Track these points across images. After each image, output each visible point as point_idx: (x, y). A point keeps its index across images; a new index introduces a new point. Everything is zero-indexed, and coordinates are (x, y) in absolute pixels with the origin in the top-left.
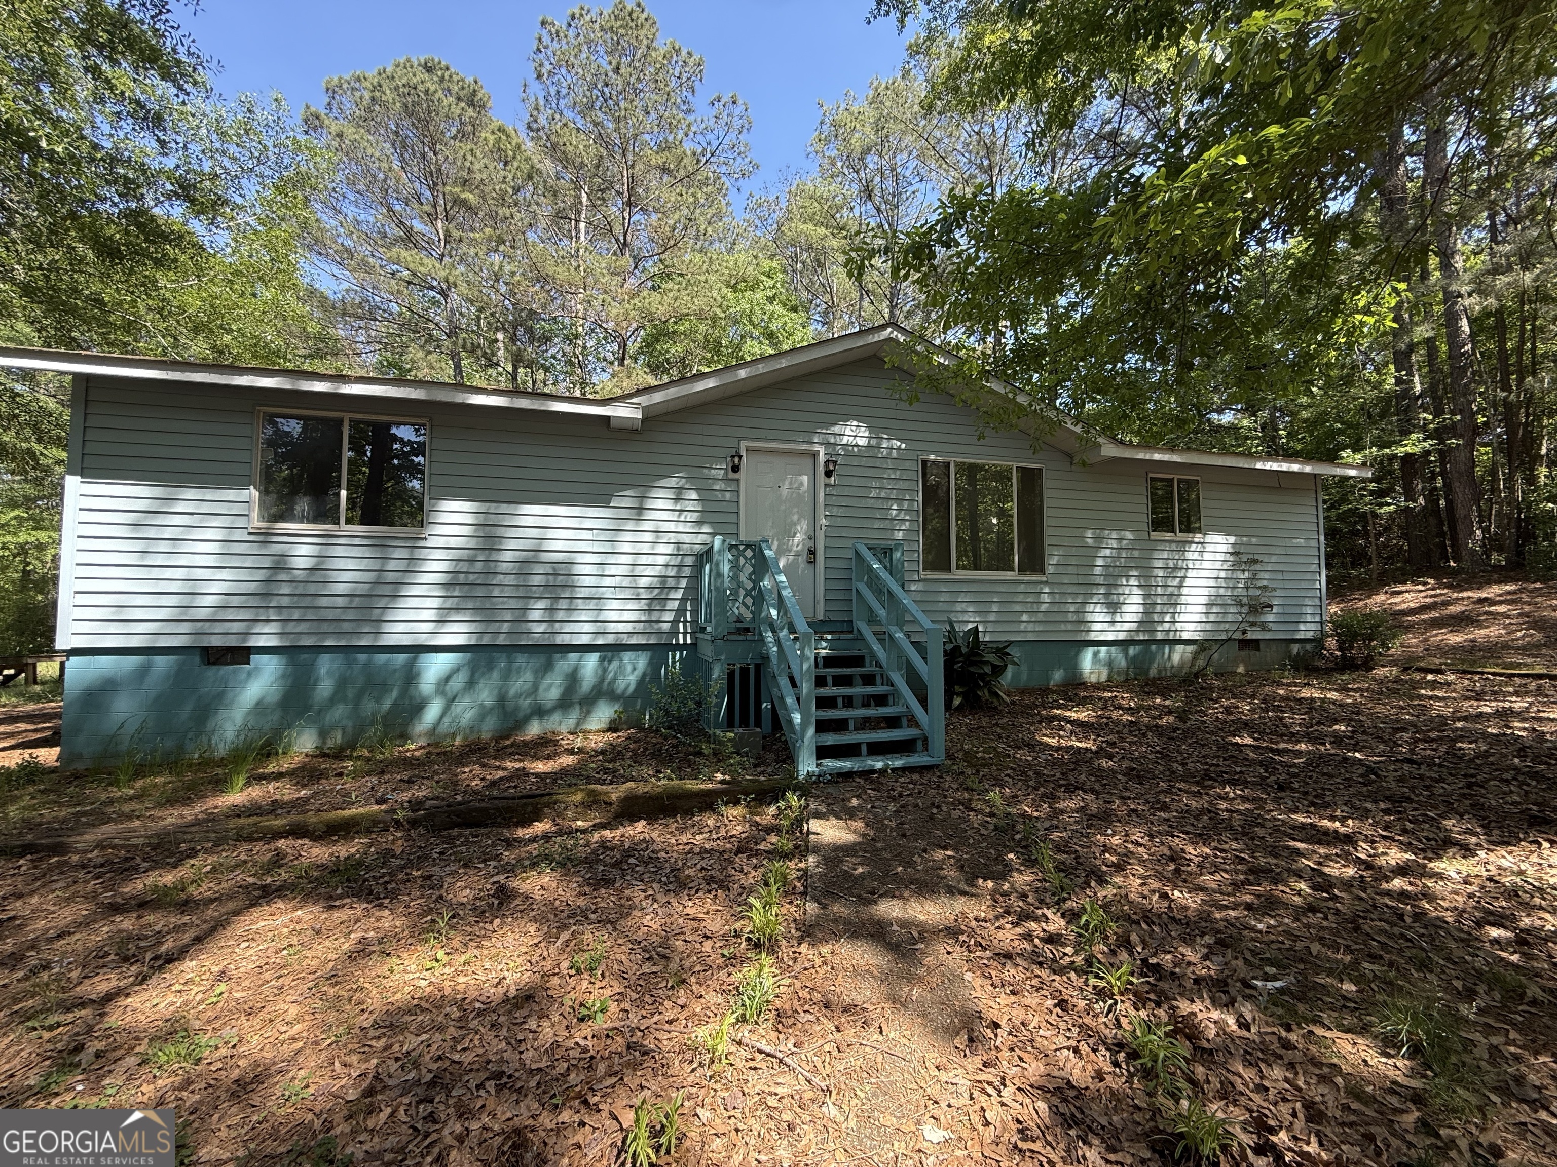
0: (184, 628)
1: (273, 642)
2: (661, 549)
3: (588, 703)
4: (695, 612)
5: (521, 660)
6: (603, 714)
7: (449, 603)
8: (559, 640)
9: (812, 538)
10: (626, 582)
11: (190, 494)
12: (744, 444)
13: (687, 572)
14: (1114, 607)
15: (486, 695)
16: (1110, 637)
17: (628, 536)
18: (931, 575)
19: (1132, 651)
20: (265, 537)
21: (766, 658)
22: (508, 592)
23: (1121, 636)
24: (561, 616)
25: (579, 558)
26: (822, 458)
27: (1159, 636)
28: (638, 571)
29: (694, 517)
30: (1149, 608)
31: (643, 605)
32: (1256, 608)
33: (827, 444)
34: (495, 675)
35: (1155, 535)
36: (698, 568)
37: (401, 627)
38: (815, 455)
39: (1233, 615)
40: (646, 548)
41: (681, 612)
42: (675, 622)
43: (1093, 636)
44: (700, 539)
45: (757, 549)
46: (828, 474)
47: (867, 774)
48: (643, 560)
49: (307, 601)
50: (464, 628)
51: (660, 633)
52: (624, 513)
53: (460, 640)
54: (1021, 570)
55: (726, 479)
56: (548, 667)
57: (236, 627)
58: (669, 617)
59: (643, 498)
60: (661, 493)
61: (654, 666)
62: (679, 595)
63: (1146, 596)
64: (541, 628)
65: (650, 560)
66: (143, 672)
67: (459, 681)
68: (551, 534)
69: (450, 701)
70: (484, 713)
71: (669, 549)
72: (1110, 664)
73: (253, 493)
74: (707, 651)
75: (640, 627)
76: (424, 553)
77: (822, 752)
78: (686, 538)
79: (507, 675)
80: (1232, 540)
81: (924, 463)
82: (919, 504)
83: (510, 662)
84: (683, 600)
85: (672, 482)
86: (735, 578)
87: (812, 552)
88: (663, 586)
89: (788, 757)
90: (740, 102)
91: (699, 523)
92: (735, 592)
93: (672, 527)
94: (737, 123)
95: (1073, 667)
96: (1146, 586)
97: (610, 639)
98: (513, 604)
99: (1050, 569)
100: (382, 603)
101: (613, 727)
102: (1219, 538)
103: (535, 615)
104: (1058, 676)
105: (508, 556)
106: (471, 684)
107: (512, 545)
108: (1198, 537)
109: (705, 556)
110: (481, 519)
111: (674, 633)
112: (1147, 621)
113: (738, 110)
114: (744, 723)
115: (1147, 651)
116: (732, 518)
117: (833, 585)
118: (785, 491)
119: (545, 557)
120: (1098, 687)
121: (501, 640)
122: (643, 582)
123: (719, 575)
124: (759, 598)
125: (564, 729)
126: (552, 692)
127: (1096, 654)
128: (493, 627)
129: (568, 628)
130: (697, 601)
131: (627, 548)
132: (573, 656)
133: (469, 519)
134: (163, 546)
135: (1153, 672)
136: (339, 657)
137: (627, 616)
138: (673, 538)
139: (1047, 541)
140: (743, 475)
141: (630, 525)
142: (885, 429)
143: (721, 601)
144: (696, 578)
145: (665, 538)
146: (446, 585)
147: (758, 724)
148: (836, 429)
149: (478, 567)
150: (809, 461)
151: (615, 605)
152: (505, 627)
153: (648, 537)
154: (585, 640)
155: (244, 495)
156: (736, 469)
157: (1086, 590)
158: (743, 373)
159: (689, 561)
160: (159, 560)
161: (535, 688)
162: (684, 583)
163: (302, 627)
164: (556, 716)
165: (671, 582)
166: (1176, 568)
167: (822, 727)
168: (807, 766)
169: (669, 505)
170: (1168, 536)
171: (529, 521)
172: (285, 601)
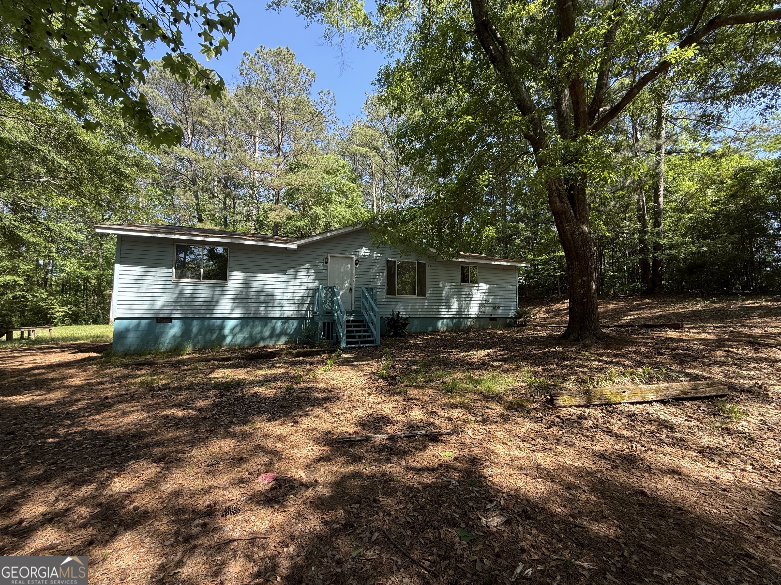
0: (152, 311)
1: (179, 316)
2: (302, 288)
3: (279, 336)
4: (313, 308)
5: (257, 322)
6: (283, 340)
7: (235, 304)
8: (270, 316)
9: (351, 284)
10: (291, 298)
11: (154, 270)
12: (329, 255)
13: (311, 295)
14: (449, 307)
15: (246, 333)
16: (447, 316)
17: (292, 284)
18: (389, 296)
19: (454, 321)
20: (177, 284)
21: (335, 320)
22: (253, 301)
23: (451, 316)
24: (270, 308)
25: (276, 290)
26: (354, 259)
27: (463, 316)
28: (295, 294)
29: (313, 277)
30: (460, 308)
31: (296, 305)
32: (496, 308)
33: (356, 255)
34: (249, 327)
35: (462, 284)
36: (314, 294)
37: (220, 312)
38: (352, 258)
39: (488, 310)
40: (297, 287)
41: (308, 307)
42: (307, 311)
43: (442, 316)
44: (315, 284)
45: (332, 289)
46: (356, 264)
47: (359, 347)
48: (297, 291)
49: (189, 304)
50: (240, 312)
51: (302, 314)
52: (291, 276)
53: (238, 316)
54: (418, 295)
55: (323, 266)
56: (266, 325)
57: (168, 311)
58: (305, 309)
59: (297, 272)
60: (303, 270)
61: (300, 325)
62: (308, 302)
63: (459, 303)
64: (263, 312)
65: (299, 291)
66: (138, 326)
67: (237, 329)
68: (267, 283)
69: (234, 335)
70: (245, 339)
71: (305, 288)
72: (447, 325)
73: (174, 270)
74: (317, 319)
75: (295, 312)
76: (227, 289)
77: (347, 343)
78: (310, 284)
79: (252, 328)
80: (488, 286)
81: (388, 261)
82: (385, 274)
83: (253, 323)
84: (309, 304)
85: (306, 267)
86: (325, 297)
87: (351, 289)
88: (303, 300)
89: (339, 343)
90: (331, 93)
91: (314, 280)
92: (326, 301)
93: (306, 281)
94: (330, 102)
95: (435, 325)
96: (459, 300)
97: (285, 316)
98: (255, 305)
99: (428, 295)
100: (214, 304)
101: (286, 343)
102: (484, 285)
103: (262, 308)
104: (430, 329)
105: (254, 290)
106: (241, 330)
107: (255, 286)
108: (476, 285)
109: (316, 290)
110: (245, 278)
111: (306, 314)
112: (459, 312)
113: (331, 96)
114: (328, 338)
115: (459, 321)
116: (325, 278)
117: (357, 299)
118: (342, 270)
119: (265, 290)
120: (443, 332)
121: (251, 316)
122: (297, 298)
123: (321, 296)
124: (333, 303)
125: (271, 344)
126: (267, 333)
127: (442, 322)
128: (249, 312)
129: (272, 312)
130: (314, 304)
131: (291, 287)
132: (274, 321)
133: (241, 278)
134: (145, 286)
135: (461, 328)
136: (199, 321)
137: (291, 309)
138: (306, 284)
139: (427, 286)
140: (329, 265)
141: (293, 280)
142: (375, 250)
143: (321, 304)
144: (314, 297)
145: (304, 284)
146: (234, 299)
147: (332, 339)
148: (359, 250)
149: (244, 293)
150: (350, 260)
151: (288, 305)
152: (252, 312)
153: (299, 284)
154: (278, 316)
155: (170, 270)
156: (327, 263)
157: (439, 301)
158: (329, 234)
159: (311, 291)
160: (144, 290)
161: (261, 332)
162: (309, 299)
163: (188, 312)
164: (268, 340)
165: (305, 298)
166: (469, 295)
167: (347, 337)
168: (343, 345)
169: (305, 274)
170: (467, 284)
171: (261, 279)
172: (183, 303)
